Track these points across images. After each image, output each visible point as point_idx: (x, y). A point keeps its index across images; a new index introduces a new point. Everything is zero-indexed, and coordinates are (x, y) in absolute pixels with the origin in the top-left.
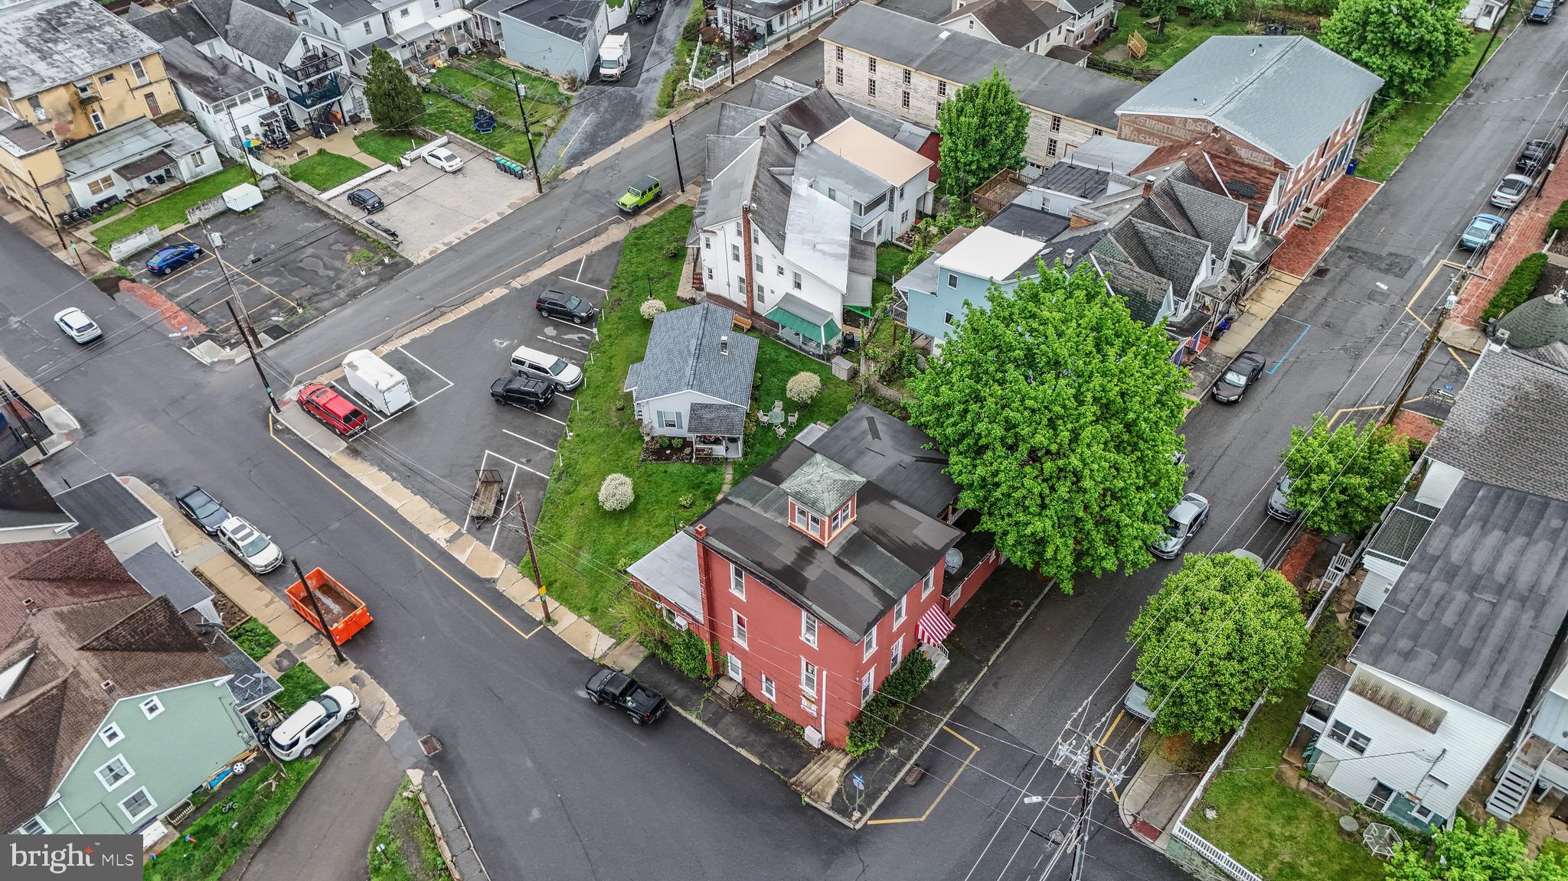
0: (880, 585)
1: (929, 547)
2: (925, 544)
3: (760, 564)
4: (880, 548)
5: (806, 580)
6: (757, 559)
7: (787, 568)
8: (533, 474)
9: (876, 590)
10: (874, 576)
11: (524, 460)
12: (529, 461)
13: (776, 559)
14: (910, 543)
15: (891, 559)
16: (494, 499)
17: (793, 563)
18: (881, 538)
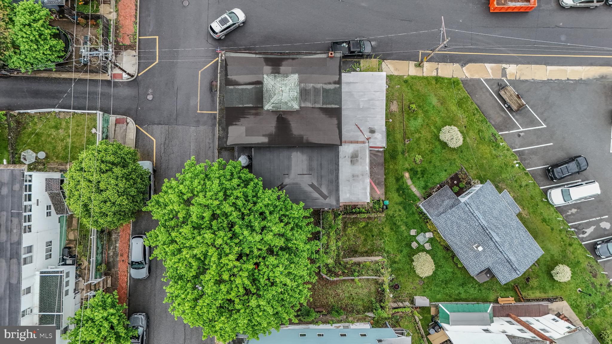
0: (237, 87)
1: (233, 125)
2: (236, 125)
3: (293, 59)
4: (251, 105)
5: (267, 65)
6: (296, 60)
7: (280, 65)
8: (509, 130)
9: (237, 84)
10: (242, 89)
11: (522, 134)
12: (519, 136)
13: (288, 66)
14: (242, 120)
15: (243, 104)
16: (508, 100)
17: (280, 69)
18: (253, 111)
